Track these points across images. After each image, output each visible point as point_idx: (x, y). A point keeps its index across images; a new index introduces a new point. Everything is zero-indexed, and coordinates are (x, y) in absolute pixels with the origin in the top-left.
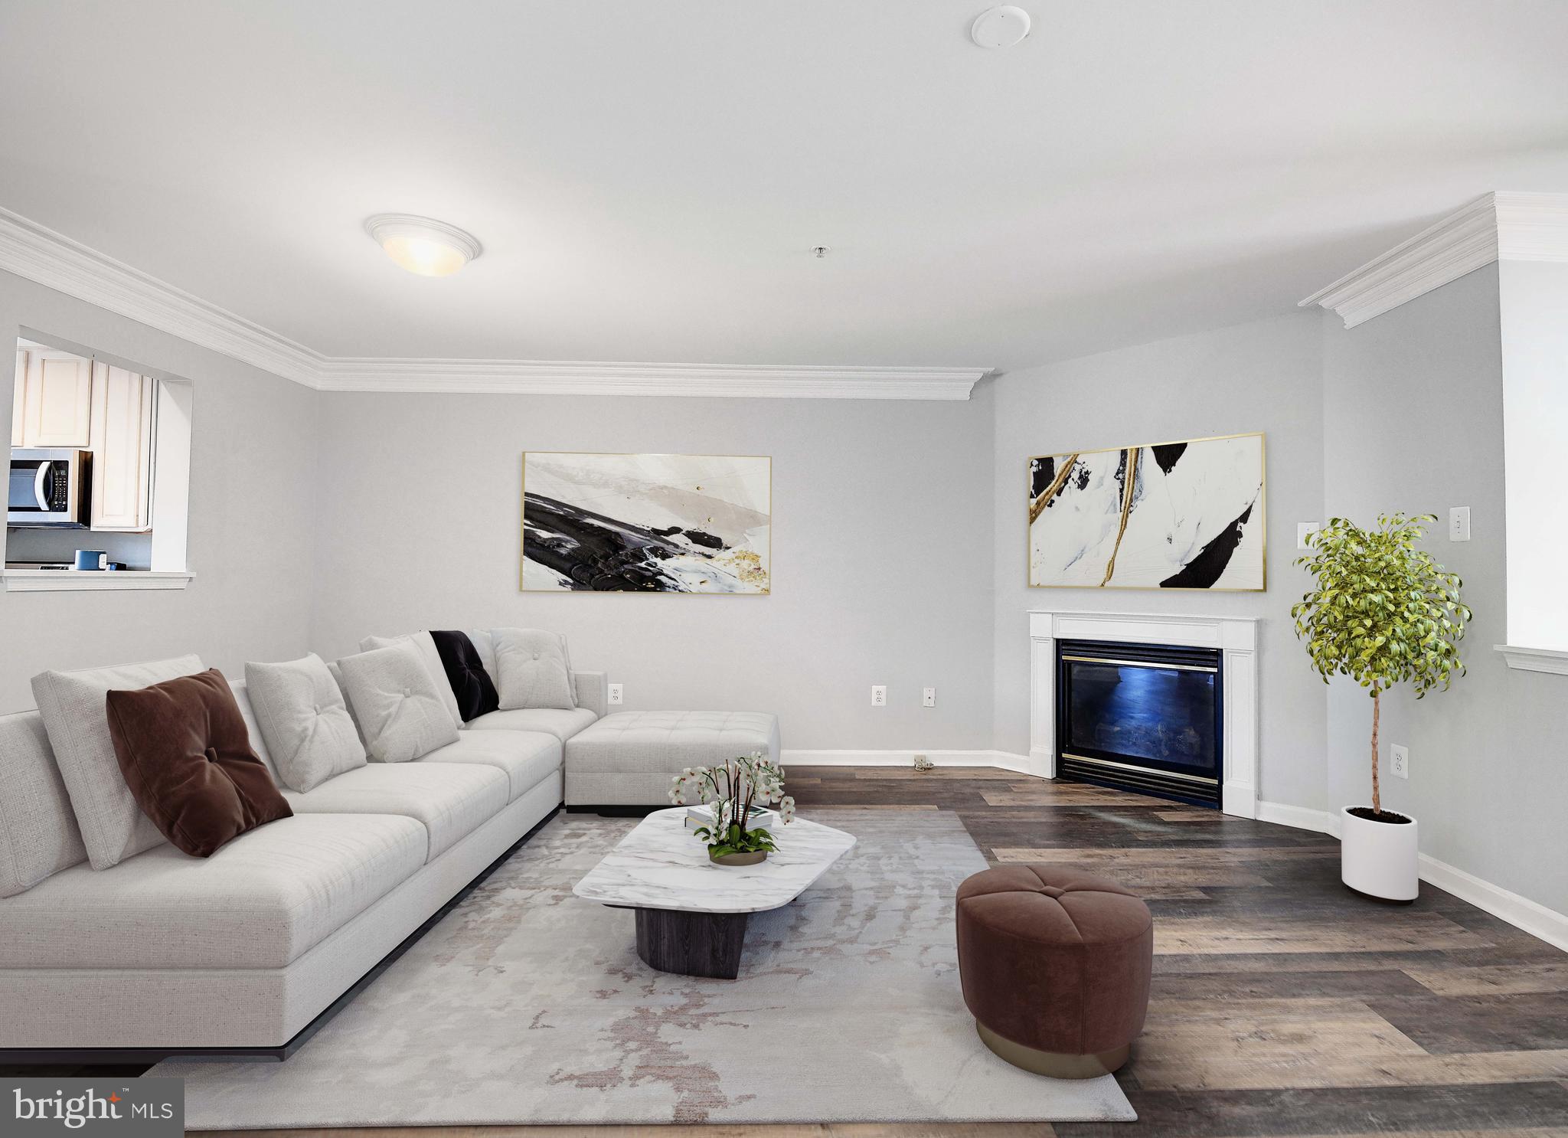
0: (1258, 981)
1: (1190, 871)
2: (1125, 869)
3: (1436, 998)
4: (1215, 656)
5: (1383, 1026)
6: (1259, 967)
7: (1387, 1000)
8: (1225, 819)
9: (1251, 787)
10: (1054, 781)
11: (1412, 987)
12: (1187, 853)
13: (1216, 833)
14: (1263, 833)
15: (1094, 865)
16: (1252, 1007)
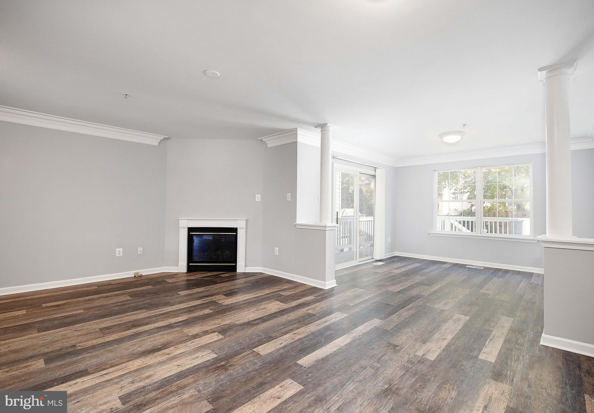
0: (254, 302)
1: (233, 286)
2: (217, 289)
3: (286, 296)
4: (235, 230)
5: (278, 302)
6: (254, 299)
7: (278, 298)
8: (237, 273)
9: (244, 264)
10: (187, 273)
11: (282, 295)
12: (231, 282)
13: (235, 277)
14: (246, 275)
15: (208, 290)
16: (255, 306)
